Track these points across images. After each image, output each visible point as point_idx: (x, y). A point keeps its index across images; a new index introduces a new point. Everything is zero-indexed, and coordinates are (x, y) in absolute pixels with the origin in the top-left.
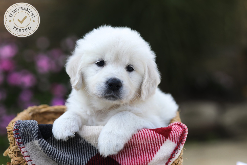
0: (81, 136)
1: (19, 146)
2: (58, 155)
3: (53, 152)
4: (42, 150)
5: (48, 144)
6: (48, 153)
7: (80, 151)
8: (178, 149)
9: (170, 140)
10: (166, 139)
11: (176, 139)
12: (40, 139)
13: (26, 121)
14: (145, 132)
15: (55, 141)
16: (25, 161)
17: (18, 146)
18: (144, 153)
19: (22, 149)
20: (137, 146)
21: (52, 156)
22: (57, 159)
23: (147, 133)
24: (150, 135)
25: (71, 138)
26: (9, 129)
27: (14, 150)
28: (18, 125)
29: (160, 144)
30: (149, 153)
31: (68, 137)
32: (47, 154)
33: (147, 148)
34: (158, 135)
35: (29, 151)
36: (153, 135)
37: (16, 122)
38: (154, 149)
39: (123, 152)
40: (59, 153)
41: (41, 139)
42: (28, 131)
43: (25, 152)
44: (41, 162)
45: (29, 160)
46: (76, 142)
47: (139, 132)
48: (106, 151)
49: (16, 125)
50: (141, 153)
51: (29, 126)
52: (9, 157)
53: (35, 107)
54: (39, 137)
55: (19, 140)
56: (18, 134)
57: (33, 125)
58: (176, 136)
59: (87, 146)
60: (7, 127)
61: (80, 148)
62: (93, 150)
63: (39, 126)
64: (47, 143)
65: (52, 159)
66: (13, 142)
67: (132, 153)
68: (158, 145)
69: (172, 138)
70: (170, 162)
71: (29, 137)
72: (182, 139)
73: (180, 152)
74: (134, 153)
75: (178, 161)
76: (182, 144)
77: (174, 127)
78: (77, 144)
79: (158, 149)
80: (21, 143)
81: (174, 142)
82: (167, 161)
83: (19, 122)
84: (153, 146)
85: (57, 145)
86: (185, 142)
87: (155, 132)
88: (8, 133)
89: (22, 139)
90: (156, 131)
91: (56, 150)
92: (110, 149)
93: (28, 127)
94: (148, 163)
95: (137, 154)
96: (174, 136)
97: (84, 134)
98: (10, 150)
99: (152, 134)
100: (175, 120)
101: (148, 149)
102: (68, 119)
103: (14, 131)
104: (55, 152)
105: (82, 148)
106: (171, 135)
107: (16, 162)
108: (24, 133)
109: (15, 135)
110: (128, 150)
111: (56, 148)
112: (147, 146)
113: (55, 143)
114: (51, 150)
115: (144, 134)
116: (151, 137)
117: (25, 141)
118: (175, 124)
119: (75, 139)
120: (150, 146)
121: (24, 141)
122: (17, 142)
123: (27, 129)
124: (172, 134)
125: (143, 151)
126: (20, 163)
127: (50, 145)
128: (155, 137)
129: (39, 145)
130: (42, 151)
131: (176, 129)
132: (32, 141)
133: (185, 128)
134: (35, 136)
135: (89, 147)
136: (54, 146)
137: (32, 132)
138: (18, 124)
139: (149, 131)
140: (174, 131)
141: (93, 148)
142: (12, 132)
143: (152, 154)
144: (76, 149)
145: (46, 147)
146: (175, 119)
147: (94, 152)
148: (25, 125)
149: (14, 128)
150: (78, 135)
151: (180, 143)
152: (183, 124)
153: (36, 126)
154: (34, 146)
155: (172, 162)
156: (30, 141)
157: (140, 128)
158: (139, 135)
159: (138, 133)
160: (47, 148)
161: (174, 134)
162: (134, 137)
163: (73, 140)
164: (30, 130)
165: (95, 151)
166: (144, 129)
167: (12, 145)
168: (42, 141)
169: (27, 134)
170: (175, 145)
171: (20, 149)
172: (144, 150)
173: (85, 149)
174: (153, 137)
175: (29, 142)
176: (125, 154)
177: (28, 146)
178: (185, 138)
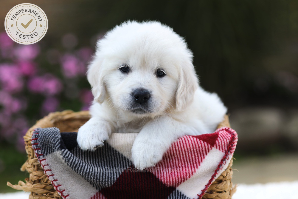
0: (111, 146)
1: (39, 158)
2: (84, 168)
3: (78, 164)
4: (65, 162)
5: (73, 156)
6: (73, 166)
7: (111, 163)
8: (226, 159)
9: (217, 148)
10: (212, 147)
11: (223, 147)
12: (62, 150)
13: (47, 129)
14: (186, 139)
15: (80, 152)
16: (47, 176)
17: (37, 158)
18: (186, 164)
19: (42, 162)
20: (177, 156)
21: (78, 169)
22: (83, 173)
23: (188, 141)
24: (193, 142)
25: (100, 148)
26: (26, 138)
27: (32, 163)
28: (37, 134)
29: (205, 154)
30: (192, 164)
31: (96, 146)
32: (71, 168)
33: (189, 158)
34: (202, 142)
35: (50, 164)
36: (196, 142)
37: (35, 130)
38: (197, 160)
39: (162, 164)
40: (85, 165)
41: (64, 150)
42: (49, 140)
43: (46, 165)
44: (65, 177)
45: (50, 175)
46: (106, 152)
47: (179, 139)
48: (142, 163)
49: (34, 134)
50: (182, 164)
51: (50, 134)
52: (27, 172)
53: (57, 113)
54: (61, 148)
55: (38, 151)
56: (37, 144)
57: (54, 134)
58: (223, 144)
59: (118, 157)
60: (24, 137)
61: (110, 159)
62: (126, 161)
63: (62, 134)
64: (71, 154)
65: (78, 172)
66: (31, 154)
67: (172, 165)
68: (202, 155)
69: (219, 146)
70: (217, 175)
71: (49, 148)
72: (231, 147)
73: (229, 163)
74: (174, 165)
75: (226, 173)
76: (231, 153)
77: (221, 133)
78: (107, 155)
79: (203, 159)
80: (40, 155)
81: (222, 151)
82: (213, 174)
83: (38, 130)
84: (196, 156)
85: (83, 156)
86: (234, 150)
87: (198, 140)
88: (26, 143)
89: (41, 150)
90: (200, 138)
91: (82, 162)
92: (146, 161)
93: (48, 136)
94: (191, 176)
95: (177, 165)
96: (222, 143)
97: (115, 143)
98: (29, 164)
99: (194, 142)
100: (222, 126)
101: (191, 159)
102: (95, 125)
103: (32, 140)
104: (81, 165)
105: (113, 159)
106: (217, 142)
107: (35, 177)
108: (44, 143)
109: (33, 146)
110: (167, 161)
111: (82, 160)
112: (189, 156)
113: (81, 154)
114: (77, 162)
115: (186, 141)
116: (194, 145)
117: (46, 153)
118: (223, 130)
119: (104, 148)
120: (193, 156)
121: (44, 152)
122: (36, 154)
123: (47, 139)
124: (219, 141)
125: (184, 162)
126: (40, 179)
127: (75, 157)
128: (198, 145)
129: (62, 157)
130: (66, 164)
131: (223, 135)
132: (53, 152)
133: (234, 134)
134: (57, 146)
135: (121, 158)
136: (79, 158)
137: (53, 141)
138: (37, 132)
139: (192, 138)
140: (221, 138)
141: (125, 160)
142: (30, 142)
143: (195, 165)
144: (105, 161)
145: (70, 158)
146: (222, 124)
147: (127, 164)
148: (45, 134)
149: (33, 138)
150: (108, 144)
151: (228, 151)
152: (232, 130)
153: (58, 134)
154: (56, 158)
155: (220, 174)
156: (52, 152)
157: (181, 135)
158: (180, 143)
159: (178, 141)
160: (71, 160)
161: (221, 141)
162: (173, 145)
163: (102, 150)
164: (51, 139)
165: (129, 163)
166: (185, 136)
167: (31, 157)
168: (66, 151)
169: (48, 144)
170: (222, 154)
171: (40, 162)
172: (185, 160)
173: (116, 161)
174: (197, 145)
175: (50, 153)
176: (164, 165)
177: (49, 158)
178: (234, 146)
